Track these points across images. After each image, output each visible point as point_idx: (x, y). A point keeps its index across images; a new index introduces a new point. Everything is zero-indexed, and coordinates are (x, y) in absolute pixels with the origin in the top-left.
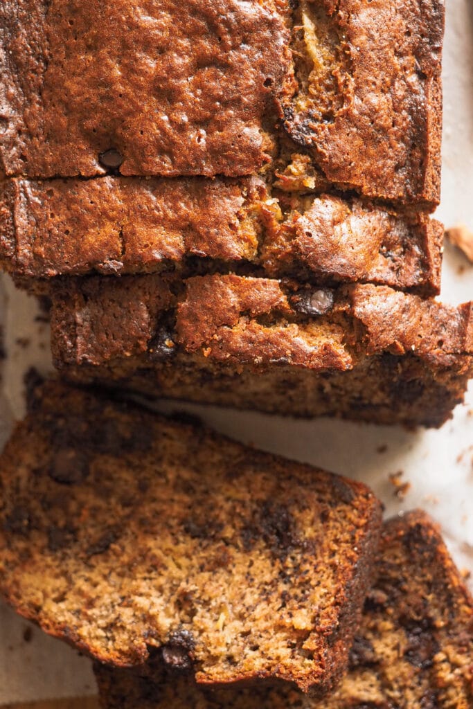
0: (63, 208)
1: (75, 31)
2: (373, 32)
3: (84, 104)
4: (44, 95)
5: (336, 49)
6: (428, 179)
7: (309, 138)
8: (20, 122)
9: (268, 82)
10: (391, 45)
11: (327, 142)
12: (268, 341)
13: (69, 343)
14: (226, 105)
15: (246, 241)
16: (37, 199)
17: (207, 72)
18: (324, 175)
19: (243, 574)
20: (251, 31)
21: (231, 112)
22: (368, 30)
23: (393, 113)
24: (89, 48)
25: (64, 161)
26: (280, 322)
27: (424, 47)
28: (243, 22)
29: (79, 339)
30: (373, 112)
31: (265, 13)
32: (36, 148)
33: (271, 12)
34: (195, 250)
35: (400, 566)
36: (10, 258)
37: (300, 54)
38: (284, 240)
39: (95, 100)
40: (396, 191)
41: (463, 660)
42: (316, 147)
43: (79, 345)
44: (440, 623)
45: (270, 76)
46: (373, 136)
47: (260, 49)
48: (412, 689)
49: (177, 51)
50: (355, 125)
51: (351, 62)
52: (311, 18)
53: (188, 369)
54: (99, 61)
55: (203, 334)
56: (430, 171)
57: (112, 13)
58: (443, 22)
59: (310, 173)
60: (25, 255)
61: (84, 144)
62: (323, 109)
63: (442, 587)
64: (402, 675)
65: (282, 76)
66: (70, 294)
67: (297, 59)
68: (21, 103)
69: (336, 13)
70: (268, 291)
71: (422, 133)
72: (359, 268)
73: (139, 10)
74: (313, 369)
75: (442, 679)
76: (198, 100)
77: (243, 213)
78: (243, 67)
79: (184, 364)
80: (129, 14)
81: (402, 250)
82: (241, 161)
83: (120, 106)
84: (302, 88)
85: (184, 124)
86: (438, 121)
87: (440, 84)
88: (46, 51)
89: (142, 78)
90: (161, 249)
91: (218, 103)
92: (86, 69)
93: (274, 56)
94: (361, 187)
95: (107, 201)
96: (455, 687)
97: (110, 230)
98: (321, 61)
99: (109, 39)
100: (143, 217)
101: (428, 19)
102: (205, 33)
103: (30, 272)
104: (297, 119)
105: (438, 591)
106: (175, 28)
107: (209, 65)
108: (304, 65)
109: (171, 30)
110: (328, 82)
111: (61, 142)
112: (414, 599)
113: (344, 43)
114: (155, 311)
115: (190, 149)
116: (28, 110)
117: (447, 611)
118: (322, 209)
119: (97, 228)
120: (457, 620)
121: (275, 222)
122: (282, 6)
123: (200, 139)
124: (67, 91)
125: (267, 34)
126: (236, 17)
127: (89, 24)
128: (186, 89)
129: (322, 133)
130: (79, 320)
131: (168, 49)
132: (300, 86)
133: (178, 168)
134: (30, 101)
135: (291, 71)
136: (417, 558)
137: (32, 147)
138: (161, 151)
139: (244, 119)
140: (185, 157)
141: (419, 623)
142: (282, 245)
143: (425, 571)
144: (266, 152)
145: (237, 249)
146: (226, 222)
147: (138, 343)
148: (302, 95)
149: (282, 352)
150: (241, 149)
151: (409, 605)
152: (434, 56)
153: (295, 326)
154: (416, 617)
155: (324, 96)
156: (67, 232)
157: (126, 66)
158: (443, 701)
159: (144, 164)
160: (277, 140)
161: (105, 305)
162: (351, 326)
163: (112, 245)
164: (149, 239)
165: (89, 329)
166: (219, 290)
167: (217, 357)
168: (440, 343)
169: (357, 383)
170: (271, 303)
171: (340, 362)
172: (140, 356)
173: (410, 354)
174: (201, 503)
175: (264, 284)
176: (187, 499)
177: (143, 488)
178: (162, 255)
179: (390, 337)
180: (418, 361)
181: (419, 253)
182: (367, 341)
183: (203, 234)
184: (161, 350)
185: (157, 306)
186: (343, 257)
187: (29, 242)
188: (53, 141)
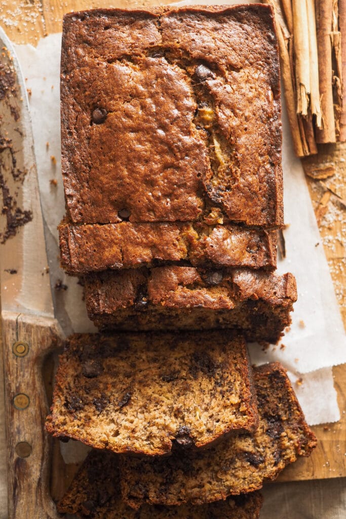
0: (92, 239)
1: (103, 153)
2: (248, 146)
3: (110, 188)
4: (90, 183)
5: (230, 155)
6: (278, 215)
7: (220, 199)
8: (78, 197)
9: (199, 175)
10: (257, 152)
11: (228, 201)
12: (192, 297)
13: (96, 304)
14: (179, 186)
15: (181, 251)
16: (79, 235)
17: (169, 171)
18: (227, 216)
19: (199, 390)
20: (189, 150)
21: (182, 190)
22: (246, 145)
23: (260, 184)
24: (111, 161)
25: (101, 216)
26: (197, 287)
27: (273, 150)
28: (185, 146)
29: (101, 301)
30: (250, 185)
31: (196, 141)
32: (87, 209)
33: (199, 141)
34: (157, 257)
35: (266, 388)
36: (68, 264)
37: (213, 158)
38: (200, 249)
39: (115, 186)
40: (262, 221)
41: (294, 436)
42: (223, 203)
43: (101, 305)
44: (284, 418)
45: (199, 172)
46: (250, 195)
47: (194, 159)
48: (269, 448)
49: (154, 161)
50: (242, 192)
51: (238, 161)
52: (218, 141)
53: (153, 313)
54: (116, 167)
55: (161, 295)
56: (279, 211)
57: (122, 144)
58: (281, 138)
59: (220, 216)
60: (75, 263)
61: (111, 207)
62: (226, 184)
63: (286, 401)
64: (265, 440)
65: (205, 171)
66: (95, 281)
67: (212, 161)
68: (78, 187)
69: (229, 138)
70: (190, 273)
71: (273, 193)
72: (237, 260)
73: (135, 142)
74: (215, 309)
75: (284, 444)
76: (166, 185)
77: (179, 237)
78: (187, 168)
79: (152, 311)
80: (130, 144)
81: (257, 249)
82: (188, 213)
83: (128, 189)
84: (215, 174)
85: (159, 197)
86: (281, 186)
87: (281, 168)
88: (90, 162)
89: (138, 175)
90: (141, 257)
91: (175, 186)
92: (110, 171)
93: (201, 162)
94: (245, 221)
95: (114, 235)
96: (290, 449)
97: (116, 249)
98: (224, 161)
99: (121, 157)
100: (131, 242)
101: (274, 137)
102: (167, 152)
103: (78, 271)
104: (213, 190)
105: (284, 402)
106: (153, 150)
107: (170, 167)
108: (215, 163)
109: (151, 151)
110: (227, 171)
111: (99, 206)
112: (272, 406)
113: (234, 152)
114: (136, 285)
115: (163, 209)
116: (82, 191)
117: (288, 412)
118: (218, 233)
119: (109, 248)
120: (293, 417)
121: (195, 240)
122: (203, 136)
123: (167, 203)
124: (101, 182)
125: (197, 151)
126: (182, 144)
127: (110, 149)
128: (159, 180)
129: (226, 197)
130: (100, 293)
131: (150, 161)
132: (214, 173)
133: (158, 218)
134: (83, 186)
135: (209, 167)
136: (275, 386)
137: (85, 209)
138: (149, 210)
139: (188, 193)
140: (161, 212)
141: (273, 417)
142: (199, 251)
143: (278, 392)
144: (199, 207)
145: (178, 256)
146: (171, 243)
147: (129, 301)
148: (215, 178)
149: (199, 302)
150: (188, 208)
151: (269, 408)
152: (278, 155)
153: (205, 289)
154: (272, 415)
155: (226, 178)
156: (95, 251)
157: (129, 169)
158: (284, 456)
159: (141, 217)
160: (204, 201)
161: (112, 284)
162: (232, 287)
163: (117, 257)
164: (135, 253)
165: (105, 296)
166: (168, 273)
167: (169, 306)
168: (275, 293)
169: (235, 317)
170: (192, 279)
171: (227, 305)
172: (130, 307)
173: (261, 299)
174: (164, 364)
175: (189, 270)
176: (157, 365)
177: (133, 366)
178: (142, 260)
179: (250, 291)
180: (265, 303)
181: (265, 250)
182: (240, 294)
183: (160, 249)
184: (141, 303)
185: (137, 283)
186: (229, 256)
187: (76, 256)
188: (95, 206)
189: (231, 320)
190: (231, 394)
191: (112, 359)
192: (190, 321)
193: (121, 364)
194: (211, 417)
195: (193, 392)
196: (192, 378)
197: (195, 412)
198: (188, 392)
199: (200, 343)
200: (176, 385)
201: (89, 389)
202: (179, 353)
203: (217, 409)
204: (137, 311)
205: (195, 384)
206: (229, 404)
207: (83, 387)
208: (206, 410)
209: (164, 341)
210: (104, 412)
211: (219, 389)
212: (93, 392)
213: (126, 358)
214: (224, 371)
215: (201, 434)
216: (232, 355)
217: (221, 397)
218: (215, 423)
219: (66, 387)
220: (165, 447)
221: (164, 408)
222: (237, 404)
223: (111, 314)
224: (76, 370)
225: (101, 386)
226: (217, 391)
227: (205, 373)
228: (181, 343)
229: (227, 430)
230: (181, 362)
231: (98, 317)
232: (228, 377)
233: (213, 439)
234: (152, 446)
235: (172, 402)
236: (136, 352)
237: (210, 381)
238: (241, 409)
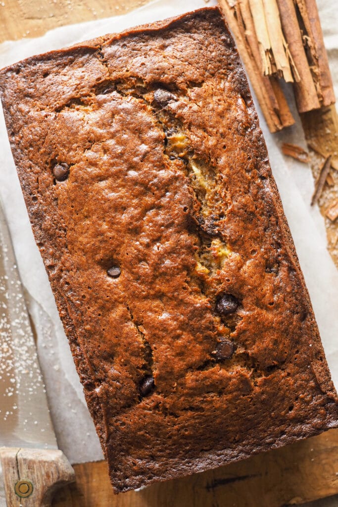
0: (93, 303)
1: (76, 211)
2: (231, 165)
3: (93, 247)
4: (69, 248)
5: (215, 179)
6: (284, 230)
7: (216, 230)
8: (60, 265)
9: (185, 209)
10: (243, 168)
11: (226, 229)
14: (167, 227)
16: (78, 302)
17: (152, 213)
20: (168, 185)
21: (171, 230)
22: (229, 164)
23: (255, 202)
24: (86, 217)
27: (260, 162)
28: (163, 182)
30: (244, 206)
31: (173, 174)
32: (73, 276)
33: (176, 172)
37: (197, 187)
38: (215, 285)
39: (98, 244)
42: (221, 233)
45: (185, 206)
46: (248, 217)
47: (176, 193)
49: (133, 207)
50: (237, 216)
51: (225, 184)
52: (197, 167)
54: (94, 223)
56: (283, 225)
57: (93, 196)
61: (98, 268)
62: (218, 212)
65: (191, 204)
67: (196, 190)
68: (58, 255)
69: (209, 161)
71: (272, 208)
73: (106, 191)
76: (152, 228)
77: (189, 279)
78: (170, 205)
80: (101, 194)
81: (278, 265)
83: (112, 244)
84: (203, 204)
85: (148, 243)
86: (278, 198)
87: (273, 178)
88: (63, 225)
89: (119, 226)
90: (151, 310)
91: (163, 228)
92: (88, 229)
93: (185, 195)
95: (116, 294)
97: (122, 308)
98: (209, 188)
99: (95, 211)
100: (137, 297)
102: (144, 193)
104: (206, 222)
106: (128, 194)
107: (152, 208)
108: (200, 192)
109: (126, 196)
110: (216, 197)
111: (85, 270)
113: (218, 174)
115: (155, 255)
116: (62, 258)
119: (115, 309)
122: (180, 166)
123: (158, 248)
124: (81, 243)
125: (177, 184)
126: (158, 180)
127: (82, 205)
128: (144, 225)
129: (221, 225)
131: (128, 207)
133: (152, 267)
134: (63, 253)
135: (195, 198)
137: (71, 277)
138: (140, 261)
139: (179, 232)
140: (154, 260)
142: (215, 288)
144: (195, 244)
146: (180, 287)
148: (204, 208)
150: (182, 247)
152: (267, 166)
155: (216, 205)
156: (99, 315)
157: (108, 222)
159: (133, 270)
160: (199, 236)
163: (125, 316)
164: (144, 307)
181: (287, 264)
183: (171, 297)
188: (81, 271)
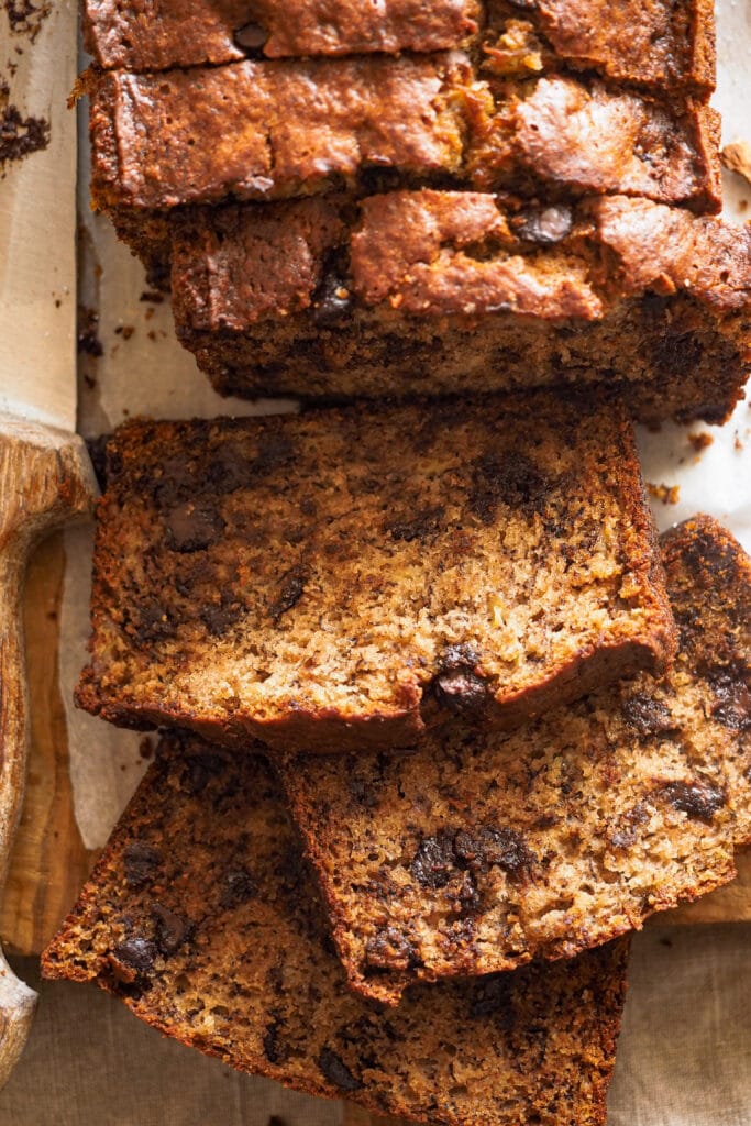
0: (184, 109)
6: (699, 52)
12: (481, 281)
13: (199, 300)
15: (445, 142)
16: (146, 100)
18: (552, 48)
19: (498, 551)
25: (184, 44)
26: (497, 254)
29: (214, 293)
32: (143, 28)
34: (375, 157)
36: (112, 183)
38: (498, 138)
40: (653, 71)
42: (539, 8)
43: (214, 302)
53: (368, 335)
55: (390, 276)
56: (701, 40)
59: (533, 46)
60: (132, 179)
61: (212, 17)
66: (199, 231)
70: (479, 211)
72: (608, 174)
74: (548, 320)
77: (441, 102)
79: (364, 326)
81: (665, 150)
82: (436, 29)
90: (326, 156)
94: (604, 64)
95: (247, 94)
97: (255, 135)
100: (300, 114)
103: (140, 202)
111: (179, 17)
114: (319, 250)
115: (363, 15)
118: (551, 93)
119: (234, 133)
121: (484, 116)
130: (212, 266)
133: (348, 43)
137: (138, 28)
138: (322, 20)
140: (357, 26)
142: (497, 146)
144: (470, 16)
145: (434, 153)
146: (416, 114)
147: (297, 296)
149: (503, 296)
150: (435, 12)
153: (519, 259)
156: (191, 142)
159: (299, 40)
161: (248, 244)
162: (598, 257)
163: (256, 156)
164: (309, 144)
165: (226, 279)
166: (409, 212)
167: (411, 308)
168: (725, 276)
169: (608, 347)
170: (484, 226)
171: (585, 308)
172: (300, 315)
173: (683, 293)
174: (397, 496)
175: (473, 200)
176: (376, 499)
177: (309, 510)
178: (329, 165)
179: (653, 269)
180: (694, 304)
181: (689, 152)
182: (622, 276)
183: (385, 133)
184: (331, 303)
185: (322, 241)
186: (584, 158)
187: (138, 160)
188: (167, 17)
189: (596, 356)
190: (593, 554)
191: (248, 496)
192: (476, 361)
193: (275, 506)
194: (537, 617)
195: (480, 556)
196: (479, 521)
197: (490, 610)
198: (467, 559)
199: (500, 424)
200: (432, 544)
201: (188, 584)
202: (441, 461)
203: (551, 595)
204: (319, 326)
205: (487, 537)
206: (589, 580)
207: (172, 580)
208: (522, 599)
209: (395, 430)
210: (231, 633)
211: (557, 543)
212: (198, 591)
213: (287, 488)
214: (569, 496)
215: (510, 664)
216: (594, 451)
217: (562, 563)
218: (549, 634)
219: (122, 582)
220: (403, 696)
221: (397, 599)
222: (610, 577)
223: (244, 333)
224: (146, 533)
225: (222, 572)
226: (551, 550)
227: (514, 507)
228: (447, 431)
229: (587, 650)
230: (447, 484)
231: (206, 340)
232: (582, 510)
233: (547, 677)
234: (362, 697)
235: (422, 585)
236: (314, 467)
237: (530, 524)
238: (624, 593)
